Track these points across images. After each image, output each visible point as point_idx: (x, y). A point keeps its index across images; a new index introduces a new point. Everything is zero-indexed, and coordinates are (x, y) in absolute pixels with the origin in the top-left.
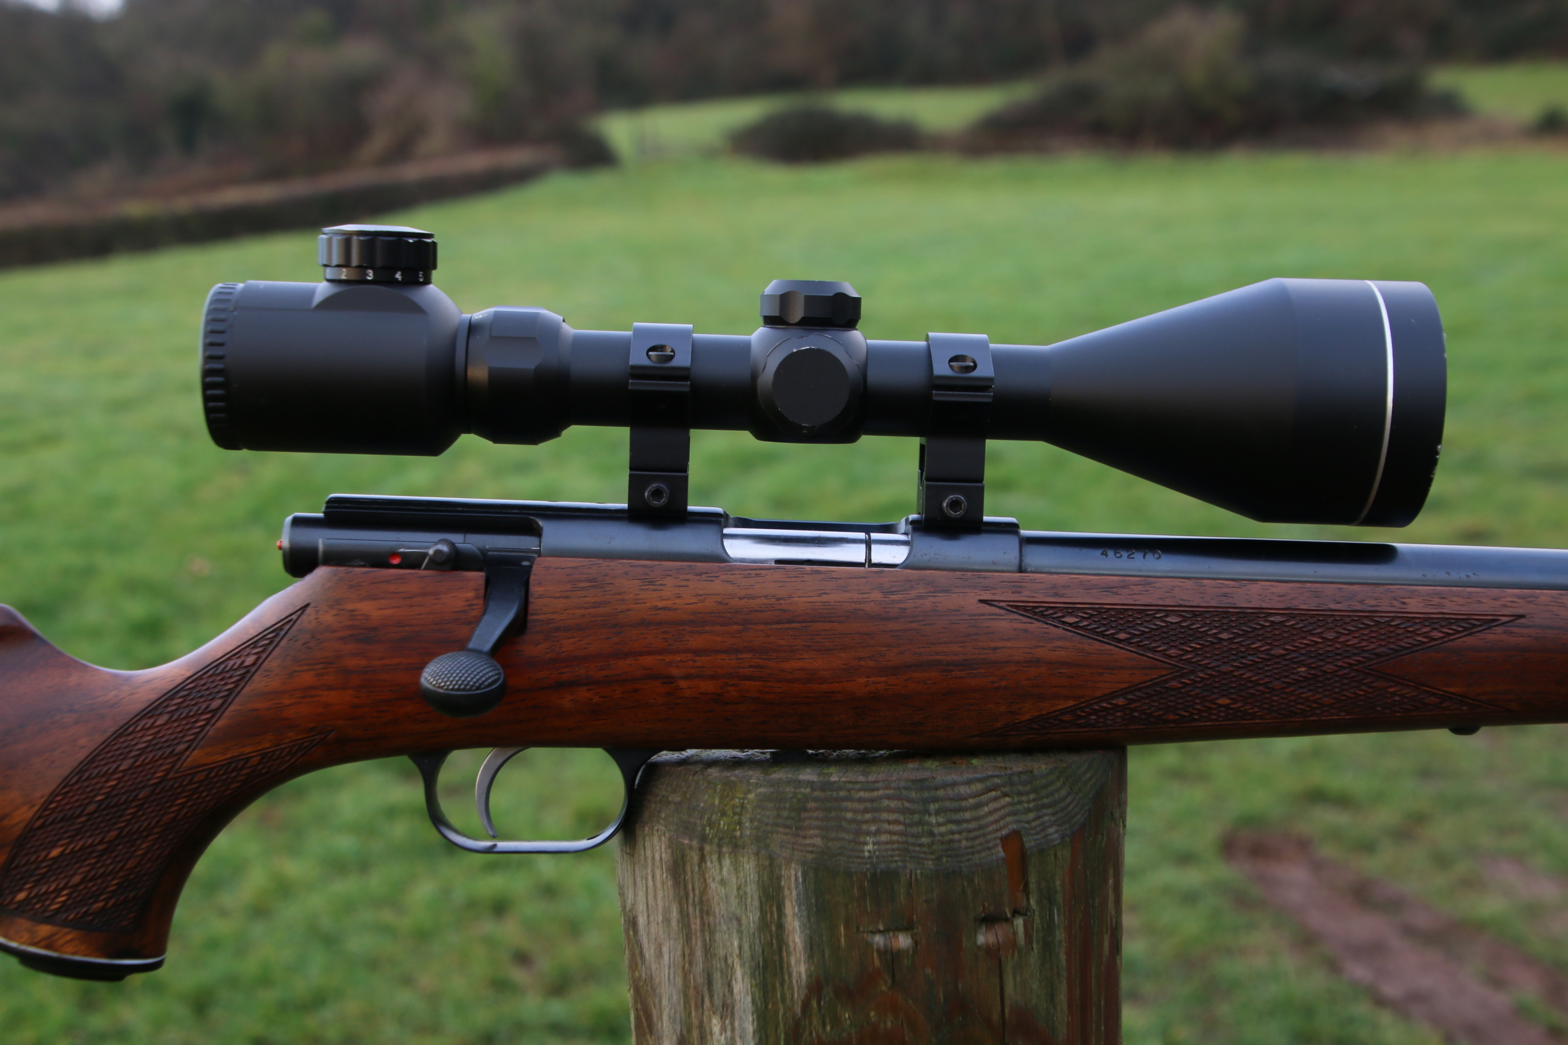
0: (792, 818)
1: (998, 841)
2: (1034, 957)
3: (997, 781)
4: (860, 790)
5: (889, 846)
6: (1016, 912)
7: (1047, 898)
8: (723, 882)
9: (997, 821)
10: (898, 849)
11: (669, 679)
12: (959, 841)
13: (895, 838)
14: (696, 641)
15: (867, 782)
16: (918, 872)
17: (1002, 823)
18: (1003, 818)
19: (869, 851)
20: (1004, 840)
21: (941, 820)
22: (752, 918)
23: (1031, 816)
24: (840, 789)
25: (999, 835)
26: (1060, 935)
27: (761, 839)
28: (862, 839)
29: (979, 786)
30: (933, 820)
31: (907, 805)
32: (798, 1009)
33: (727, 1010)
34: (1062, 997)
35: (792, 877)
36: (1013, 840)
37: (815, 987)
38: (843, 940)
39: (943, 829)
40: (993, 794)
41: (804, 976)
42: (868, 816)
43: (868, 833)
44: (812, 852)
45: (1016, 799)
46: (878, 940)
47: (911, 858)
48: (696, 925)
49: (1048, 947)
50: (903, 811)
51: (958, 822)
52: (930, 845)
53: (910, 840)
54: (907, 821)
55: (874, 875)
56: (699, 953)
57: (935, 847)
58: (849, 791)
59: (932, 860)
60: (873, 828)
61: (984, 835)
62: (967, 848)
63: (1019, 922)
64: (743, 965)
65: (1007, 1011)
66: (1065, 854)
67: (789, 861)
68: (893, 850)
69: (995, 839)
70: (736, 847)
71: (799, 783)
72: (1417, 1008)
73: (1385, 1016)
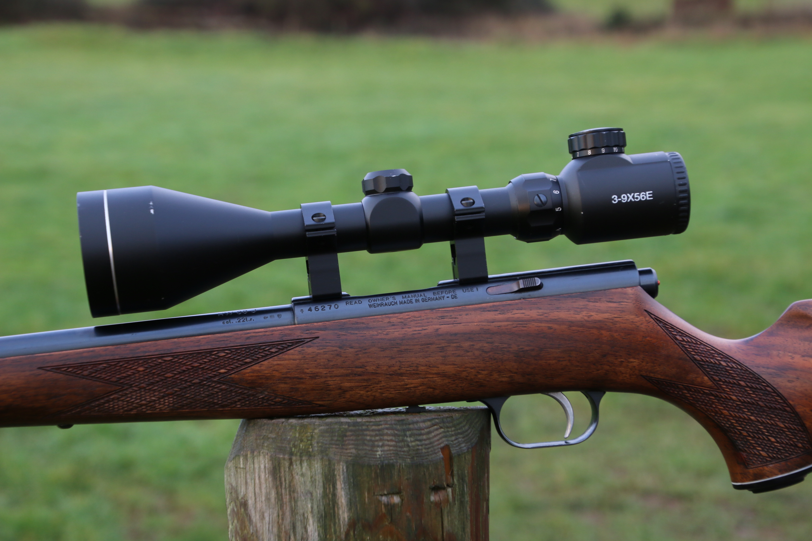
0: (339, 440)
1: (440, 450)
2: (456, 509)
3: (437, 421)
4: (373, 425)
5: (389, 452)
6: (448, 486)
7: (462, 479)
8: (303, 475)
9: (438, 440)
10: (393, 453)
12: (422, 449)
13: (391, 448)
15: (376, 421)
16: (403, 464)
17: (440, 441)
18: (441, 438)
19: (379, 455)
20: (442, 449)
21: (412, 439)
22: (319, 492)
23: (453, 438)
24: (363, 425)
25: (440, 446)
26: (467, 498)
27: (323, 451)
28: (375, 449)
29: (428, 424)
30: (409, 439)
31: (396, 432)
32: (343, 536)
34: (468, 530)
35: (341, 470)
36: (446, 449)
37: (352, 524)
38: (367, 500)
39: (413, 444)
40: (436, 427)
41: (346, 519)
42: (377, 438)
43: (378, 446)
44: (350, 456)
45: (446, 430)
46: (384, 499)
47: (400, 457)
48: (286, 498)
49: (462, 503)
50: (395, 435)
51: (420, 440)
52: (408, 452)
53: (399, 449)
54: (396, 440)
55: (382, 466)
56: (288, 513)
57: (410, 452)
58: (367, 426)
59: (409, 458)
60: (380, 444)
61: (433, 447)
62: (426, 453)
63: (450, 490)
64: (313, 517)
65: (445, 534)
66: (469, 457)
67: (339, 462)
68: (391, 454)
69: (438, 449)
70: (310, 456)
71: (342, 423)
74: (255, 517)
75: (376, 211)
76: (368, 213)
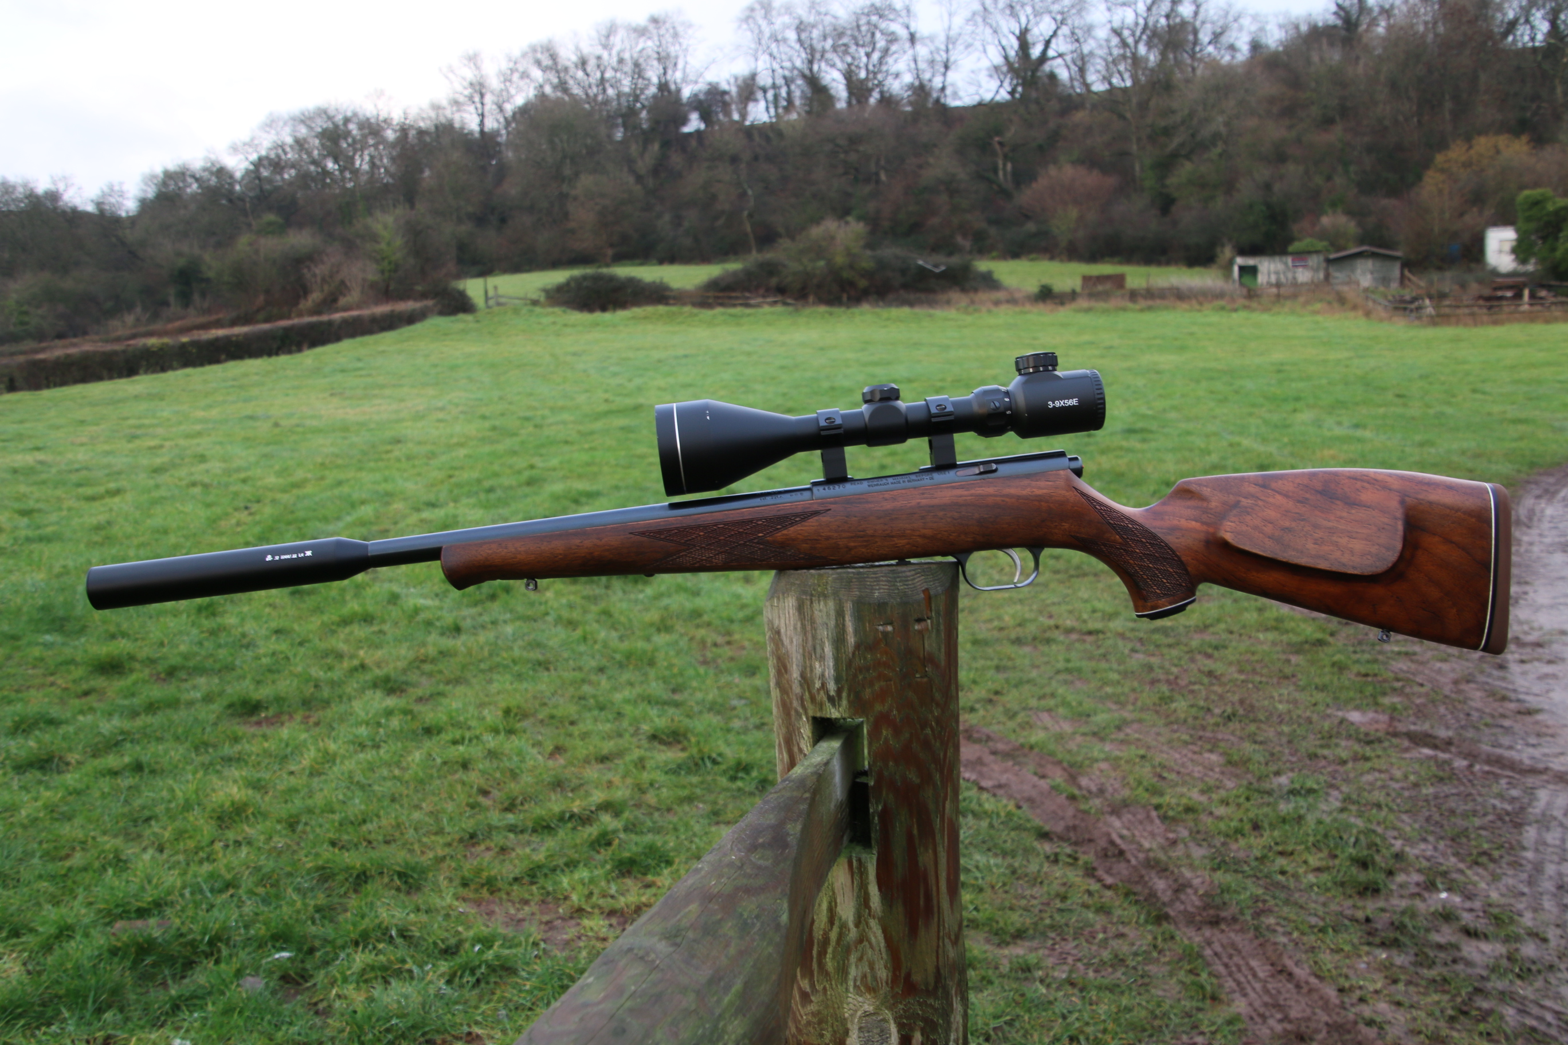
0: (846, 586)
2: (934, 635)
3: (919, 571)
4: (872, 574)
5: (884, 594)
6: (928, 618)
7: (938, 613)
8: (820, 611)
9: (920, 585)
10: (887, 595)
12: (908, 592)
13: (886, 591)
15: (874, 571)
16: (894, 603)
17: (922, 586)
18: (922, 584)
19: (877, 596)
20: (924, 591)
21: (901, 584)
22: (832, 623)
23: (932, 583)
25: (921, 589)
26: (942, 627)
28: (874, 592)
29: (913, 573)
30: (898, 584)
31: (890, 579)
32: (850, 655)
33: (822, 658)
34: (942, 649)
35: (848, 607)
36: (926, 591)
37: (858, 646)
38: (868, 629)
39: (902, 588)
40: (919, 575)
41: (853, 643)
42: (875, 584)
43: (876, 590)
44: (855, 597)
45: (926, 578)
46: (881, 628)
47: (892, 598)
48: (809, 628)
50: (888, 582)
51: (907, 585)
52: (898, 593)
53: (891, 592)
54: (889, 585)
55: (879, 604)
56: (810, 639)
57: (900, 594)
59: (899, 598)
60: (877, 588)
61: (916, 590)
62: (911, 594)
63: (929, 621)
64: (828, 641)
65: (925, 654)
66: (943, 597)
67: (847, 601)
69: (920, 591)
70: (825, 597)
72: (1000, 792)
73: (985, 796)
74: (786, 642)
75: (873, 415)
76: (867, 417)
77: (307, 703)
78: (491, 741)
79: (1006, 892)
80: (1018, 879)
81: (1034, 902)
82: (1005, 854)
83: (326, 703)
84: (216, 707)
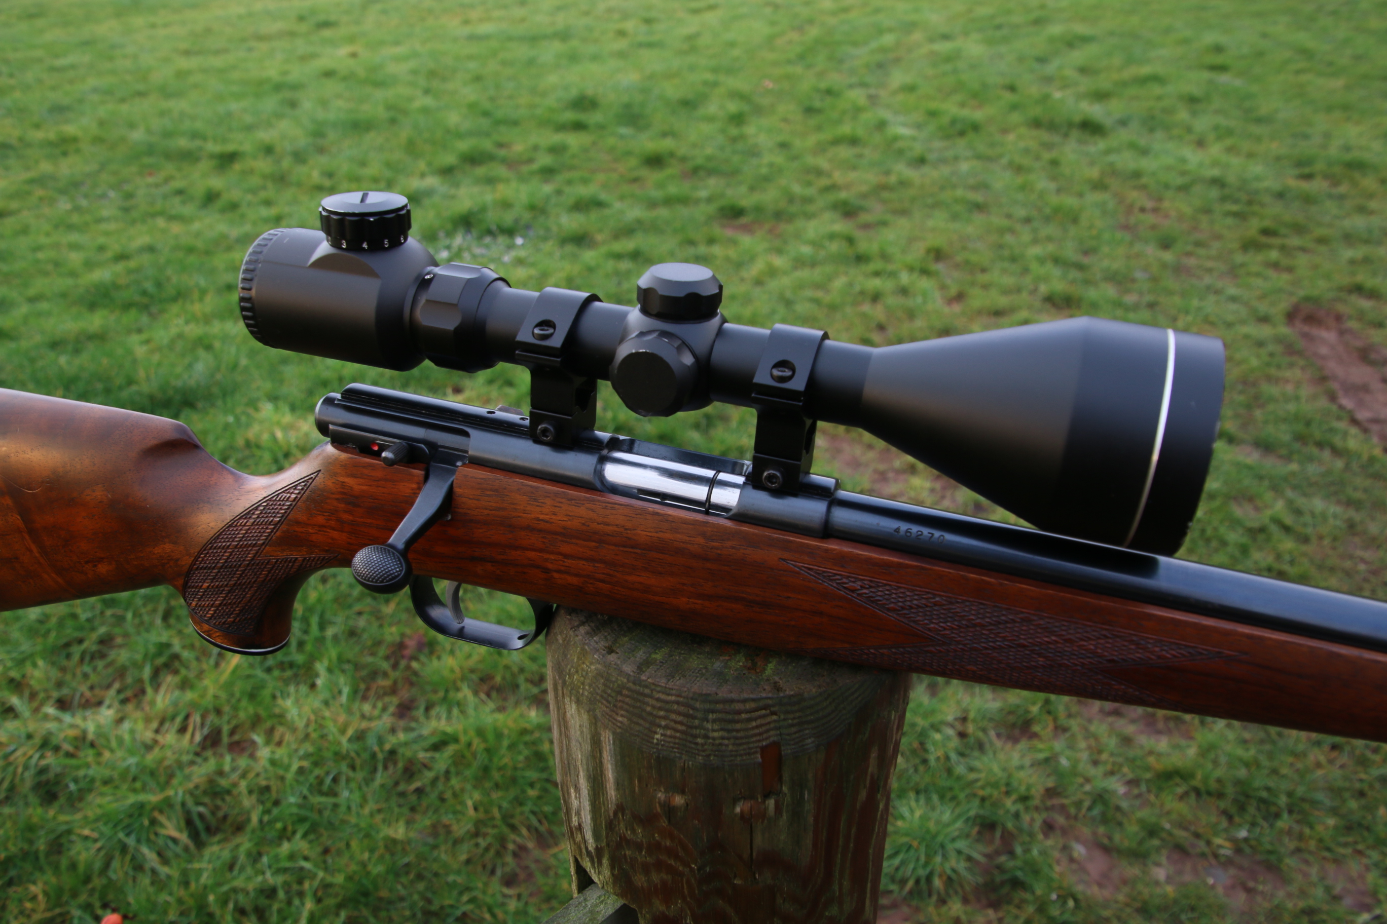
0: (612, 697)
1: (759, 750)
2: (782, 822)
3: (770, 702)
4: (659, 692)
5: (672, 740)
6: (769, 795)
7: (799, 784)
8: (573, 715)
9: (760, 734)
10: (678, 744)
11: (546, 571)
12: (727, 745)
13: (678, 735)
14: (566, 548)
15: (666, 687)
16: (690, 763)
17: (765, 736)
18: (767, 731)
19: (657, 739)
20: (763, 749)
21: (716, 727)
22: (587, 748)
23: (793, 729)
24: (646, 687)
25: (760, 744)
26: (809, 807)
27: (593, 703)
28: (654, 729)
29: (753, 705)
30: (709, 726)
31: (691, 712)
32: (612, 815)
33: (578, 789)
34: (808, 842)
35: (607, 738)
36: (772, 749)
37: (621, 807)
38: (637, 789)
39: (716, 734)
40: (763, 712)
41: (614, 797)
42: (662, 713)
43: (660, 726)
44: (620, 727)
45: (782, 717)
46: (661, 795)
47: (686, 751)
49: (796, 814)
50: (688, 716)
51: (729, 731)
52: (703, 745)
53: (689, 738)
54: (689, 724)
55: (658, 757)
57: (706, 747)
58: (652, 691)
59: (702, 756)
60: (663, 723)
61: (748, 743)
62: (731, 751)
63: (771, 801)
64: (583, 771)
65: (754, 854)
66: (819, 757)
67: (606, 726)
68: (675, 743)
69: (756, 747)
70: (580, 699)
71: (619, 674)
72: (1375, 428)
73: (1354, 431)
77: (779, 215)
78: (905, 278)
79: (1334, 548)
80: (1355, 534)
81: (1362, 567)
82: (1350, 503)
83: (791, 218)
84: (711, 209)
